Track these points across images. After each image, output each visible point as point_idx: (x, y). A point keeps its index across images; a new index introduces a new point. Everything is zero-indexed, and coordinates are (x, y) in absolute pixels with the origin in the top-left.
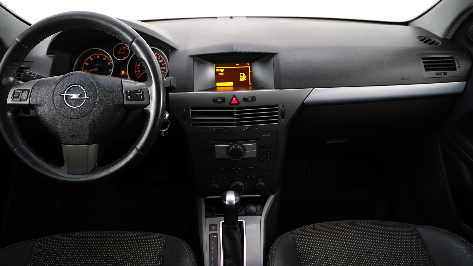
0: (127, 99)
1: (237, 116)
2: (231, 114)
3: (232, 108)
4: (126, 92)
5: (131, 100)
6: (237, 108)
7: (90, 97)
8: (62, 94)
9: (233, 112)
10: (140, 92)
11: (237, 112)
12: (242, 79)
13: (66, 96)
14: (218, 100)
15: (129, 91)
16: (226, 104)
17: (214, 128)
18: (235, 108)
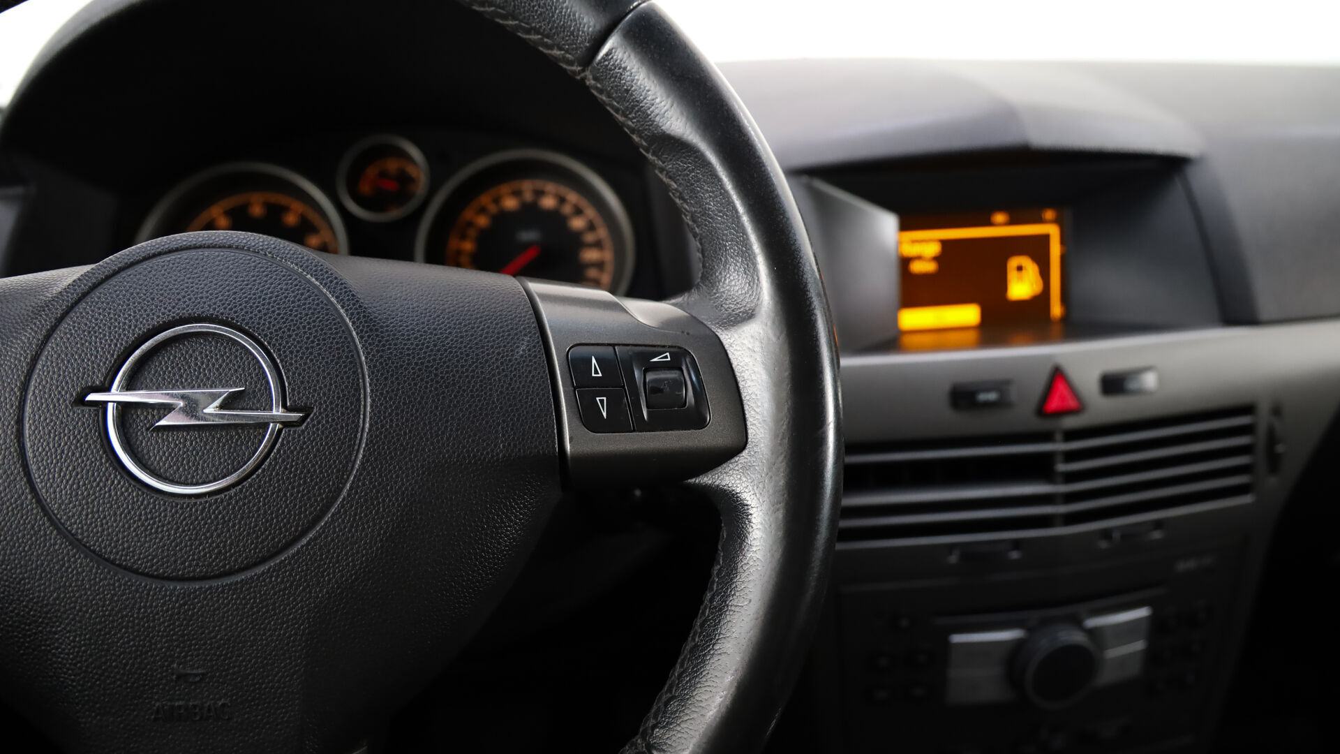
0: (589, 418)
1: (1071, 477)
2: (1039, 468)
3: (1047, 437)
4: (577, 366)
5: (615, 424)
6: (1071, 435)
7: (307, 410)
8: (92, 397)
9: (1048, 458)
10: (674, 365)
11: (1071, 456)
12: (1022, 286)
13: (124, 408)
14: (983, 397)
15: (594, 361)
16: (1023, 415)
17: (952, 547)
18: (1059, 436)
